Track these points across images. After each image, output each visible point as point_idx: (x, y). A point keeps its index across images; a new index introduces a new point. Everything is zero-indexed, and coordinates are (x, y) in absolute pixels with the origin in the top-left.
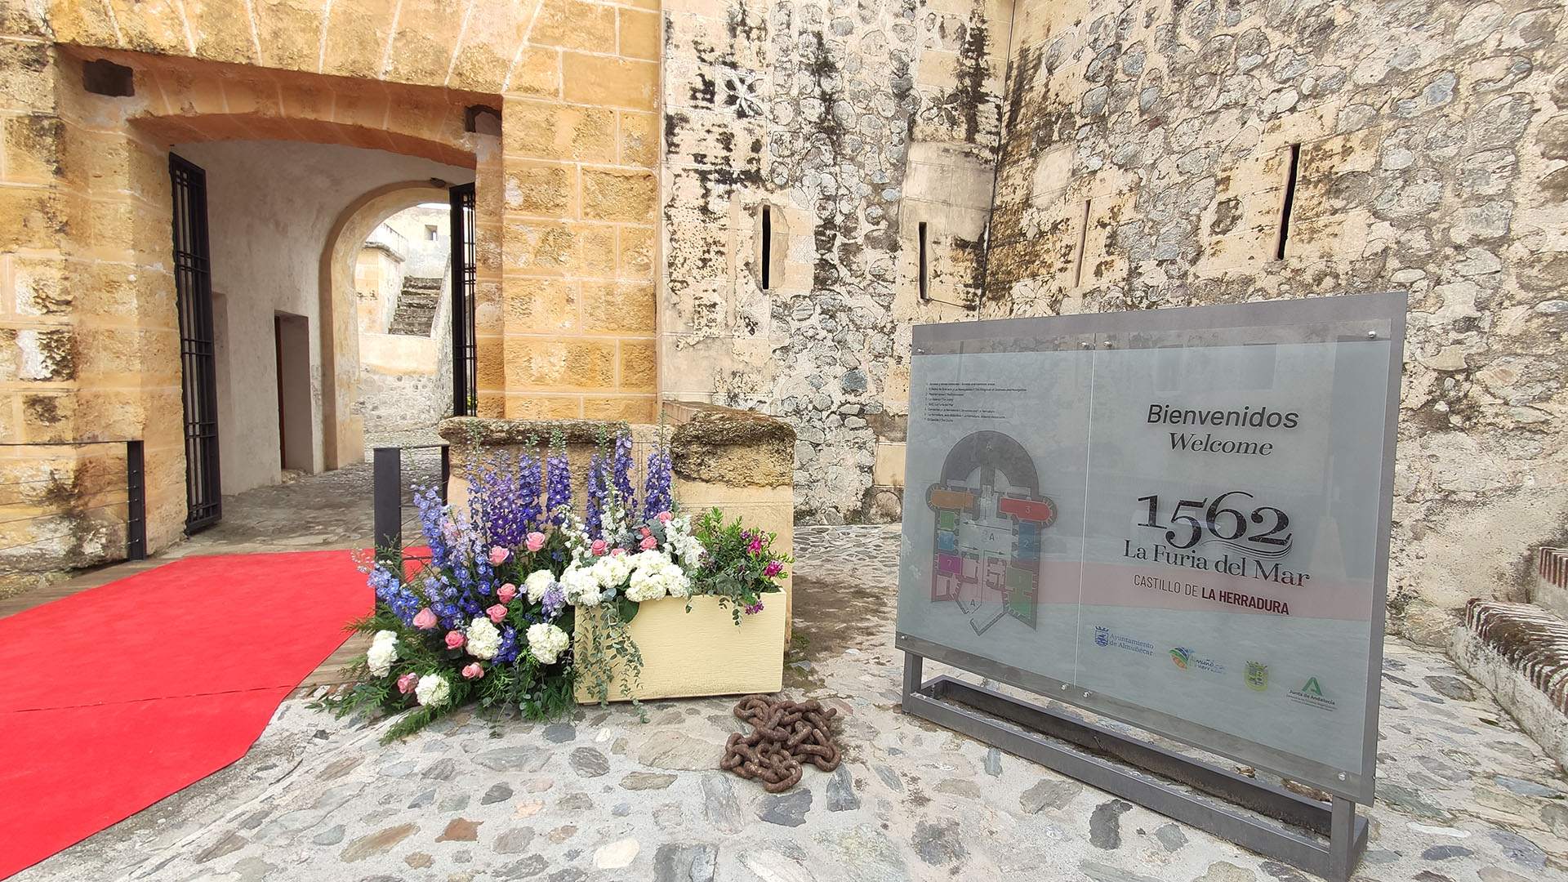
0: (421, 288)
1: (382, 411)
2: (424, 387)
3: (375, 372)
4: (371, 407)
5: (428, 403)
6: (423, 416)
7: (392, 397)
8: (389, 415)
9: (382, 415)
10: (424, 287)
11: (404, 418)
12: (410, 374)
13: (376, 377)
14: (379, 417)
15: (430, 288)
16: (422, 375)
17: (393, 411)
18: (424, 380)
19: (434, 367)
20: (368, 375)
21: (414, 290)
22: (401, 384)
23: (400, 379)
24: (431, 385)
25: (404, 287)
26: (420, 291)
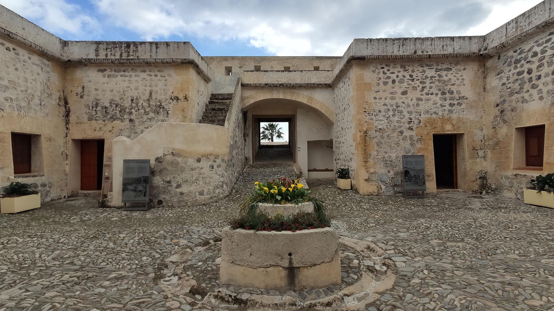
0: (221, 99)
1: (184, 189)
2: (219, 166)
3: (179, 155)
4: (175, 185)
5: (222, 179)
6: (217, 191)
7: (192, 176)
8: (190, 192)
9: (184, 191)
10: (223, 99)
11: (201, 193)
12: (207, 156)
13: (179, 160)
14: (182, 194)
15: (226, 99)
16: (217, 157)
17: (193, 188)
18: (219, 161)
19: (226, 150)
20: (174, 158)
21: (217, 101)
22: (200, 165)
23: (199, 161)
24: (224, 165)
25: (211, 99)
26: (220, 101)
